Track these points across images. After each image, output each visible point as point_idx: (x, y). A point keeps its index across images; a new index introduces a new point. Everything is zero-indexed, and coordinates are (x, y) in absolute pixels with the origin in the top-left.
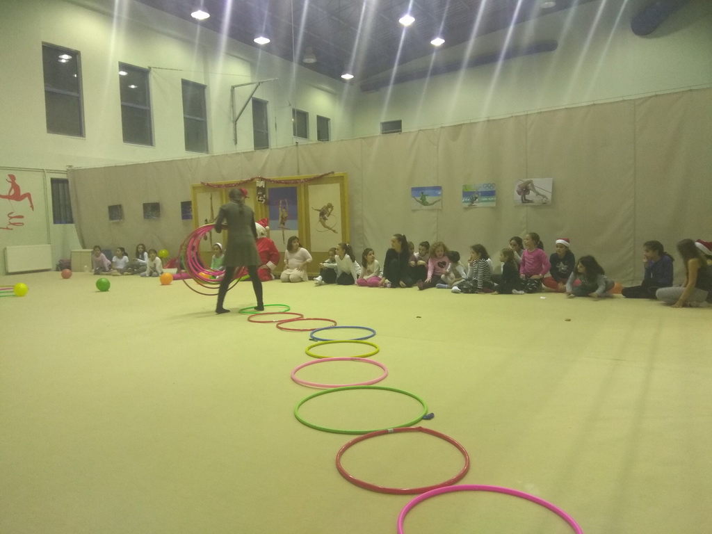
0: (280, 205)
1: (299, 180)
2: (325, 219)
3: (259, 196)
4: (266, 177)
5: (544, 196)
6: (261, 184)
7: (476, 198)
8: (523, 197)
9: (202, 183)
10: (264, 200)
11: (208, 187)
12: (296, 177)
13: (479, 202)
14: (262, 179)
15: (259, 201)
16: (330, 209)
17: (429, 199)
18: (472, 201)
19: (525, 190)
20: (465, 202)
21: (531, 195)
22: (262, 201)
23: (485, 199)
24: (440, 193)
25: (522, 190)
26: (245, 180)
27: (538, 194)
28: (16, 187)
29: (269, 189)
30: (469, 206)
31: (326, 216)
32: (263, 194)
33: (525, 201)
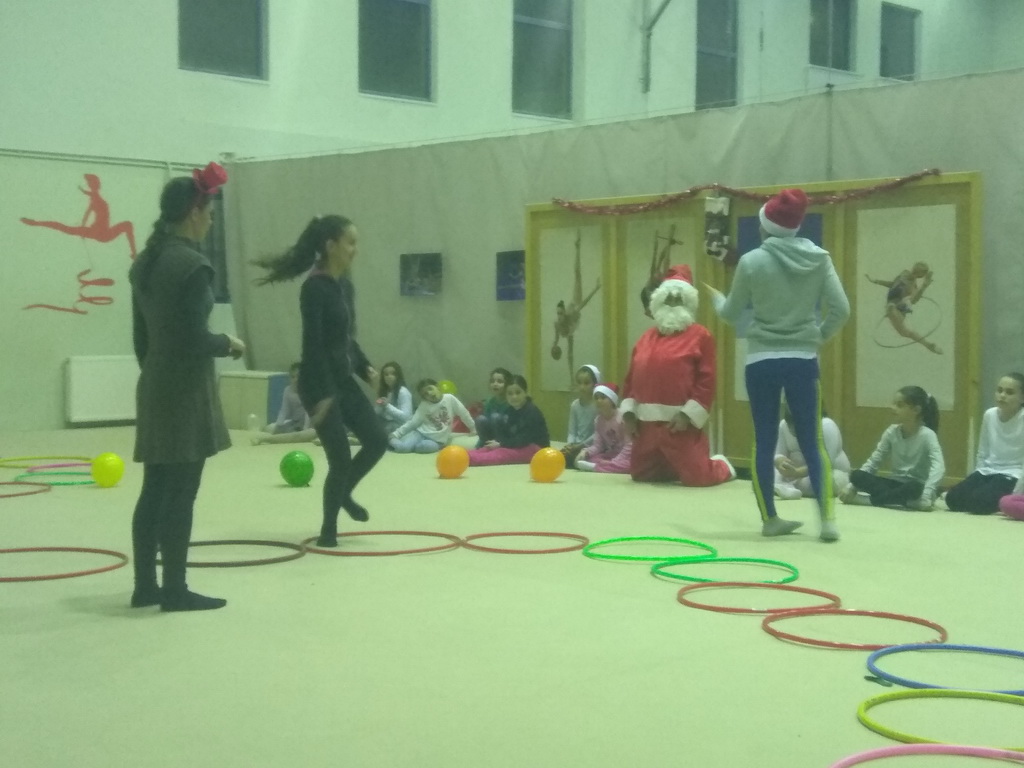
1: (832, 193)
2: (904, 310)
3: (712, 238)
4: (735, 185)
6: (718, 205)
9: (557, 202)
10: (725, 252)
11: (571, 213)
12: (821, 184)
14: (722, 191)
15: (710, 252)
16: (920, 281)
22: (718, 254)
26: (672, 192)
28: (99, 206)
29: (741, 220)
32: (724, 232)
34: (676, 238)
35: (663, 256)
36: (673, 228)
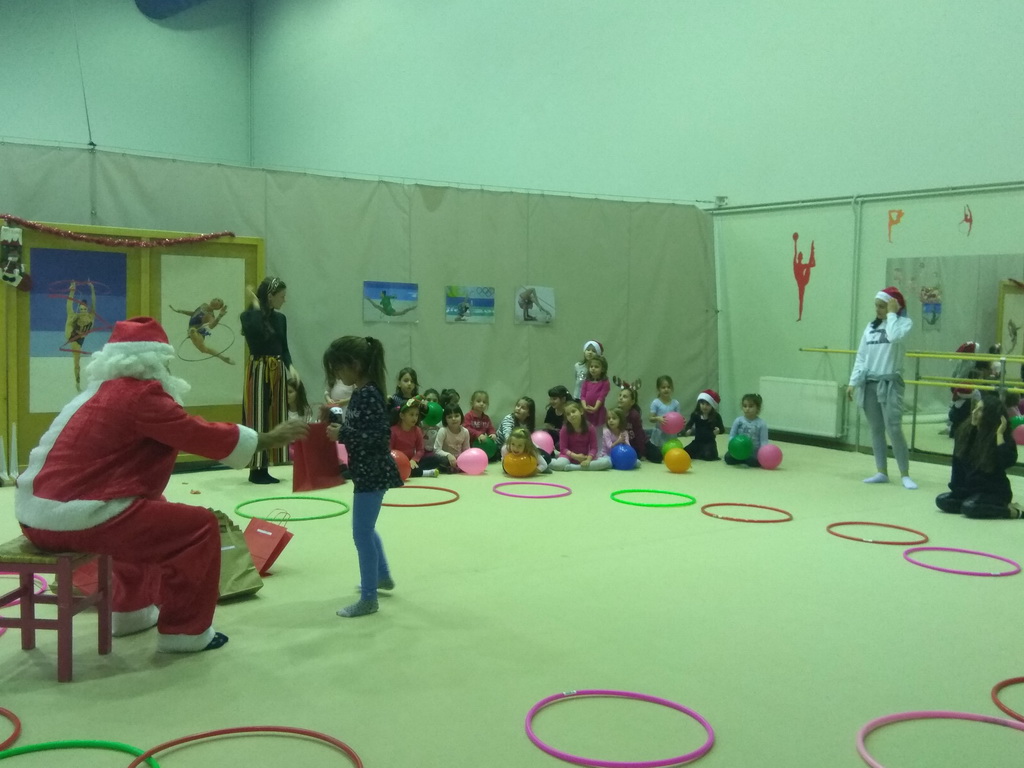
0: (71, 295)
2: (204, 333)
5: (548, 313)
6: (13, 235)
7: (467, 309)
8: (526, 311)
13: (471, 315)
14: (16, 222)
16: (217, 313)
17: (396, 305)
18: (462, 312)
19: (527, 301)
20: (450, 313)
21: (534, 310)
23: (479, 311)
24: (413, 296)
25: (524, 300)
27: (542, 309)
29: (34, 250)
30: (456, 320)
31: (206, 326)
33: (528, 318)
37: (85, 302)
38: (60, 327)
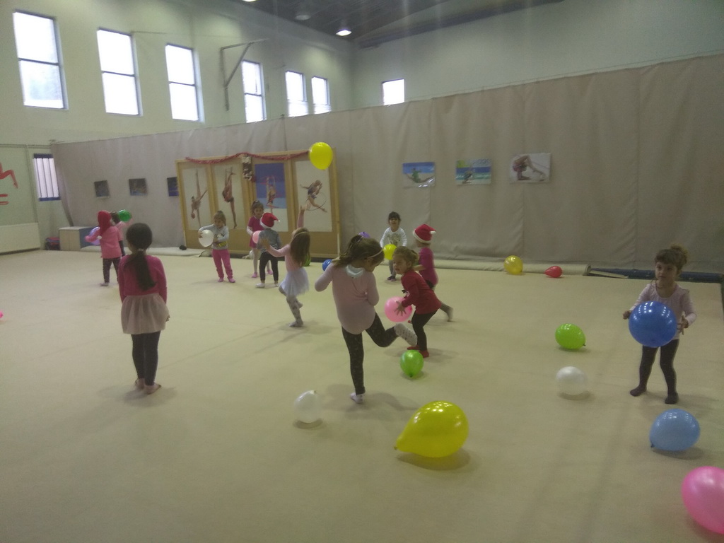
0: (268, 183)
1: (286, 155)
2: (313, 197)
3: (245, 173)
4: (253, 152)
5: (541, 173)
6: (247, 160)
7: (470, 175)
8: (520, 173)
9: (187, 158)
11: (193, 162)
12: (282, 152)
13: (474, 179)
16: (318, 187)
17: (421, 176)
18: (467, 177)
19: (521, 166)
23: (480, 176)
24: (433, 169)
25: (518, 165)
26: (230, 155)
27: (535, 170)
29: (256, 165)
30: (464, 183)
31: (314, 193)
33: (521, 178)
34: (233, 172)
35: (229, 179)
36: (232, 168)
37: (272, 185)
38: (265, 197)
